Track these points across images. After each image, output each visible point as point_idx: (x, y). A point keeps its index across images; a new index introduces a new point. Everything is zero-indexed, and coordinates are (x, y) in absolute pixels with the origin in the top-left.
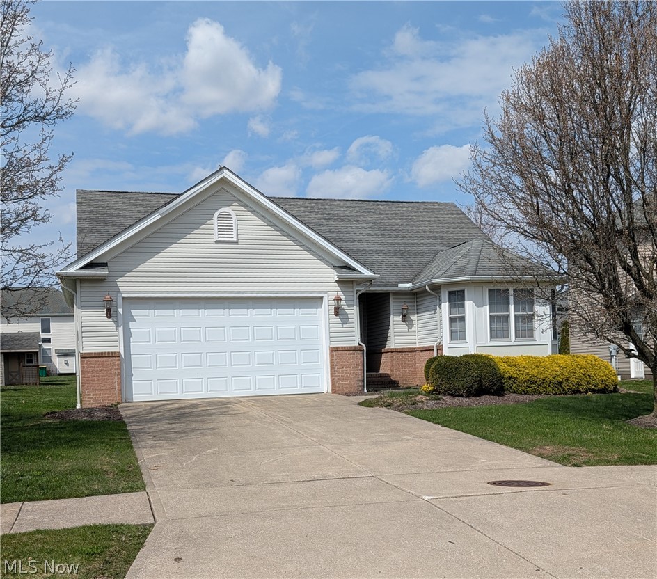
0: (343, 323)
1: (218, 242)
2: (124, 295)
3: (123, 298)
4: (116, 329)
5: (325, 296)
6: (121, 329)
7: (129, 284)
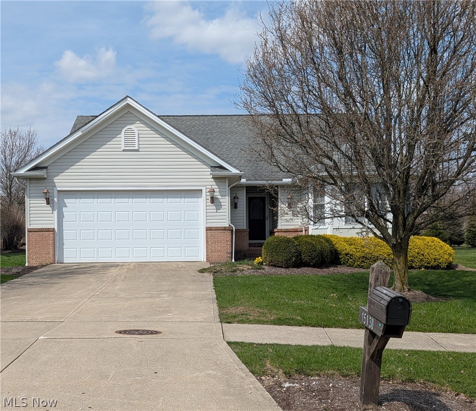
0: (217, 209)
1: (124, 151)
2: (58, 189)
3: (59, 191)
4: (53, 212)
5: (204, 189)
6: (56, 212)
7: (62, 181)
